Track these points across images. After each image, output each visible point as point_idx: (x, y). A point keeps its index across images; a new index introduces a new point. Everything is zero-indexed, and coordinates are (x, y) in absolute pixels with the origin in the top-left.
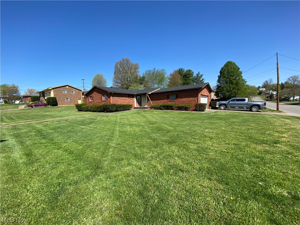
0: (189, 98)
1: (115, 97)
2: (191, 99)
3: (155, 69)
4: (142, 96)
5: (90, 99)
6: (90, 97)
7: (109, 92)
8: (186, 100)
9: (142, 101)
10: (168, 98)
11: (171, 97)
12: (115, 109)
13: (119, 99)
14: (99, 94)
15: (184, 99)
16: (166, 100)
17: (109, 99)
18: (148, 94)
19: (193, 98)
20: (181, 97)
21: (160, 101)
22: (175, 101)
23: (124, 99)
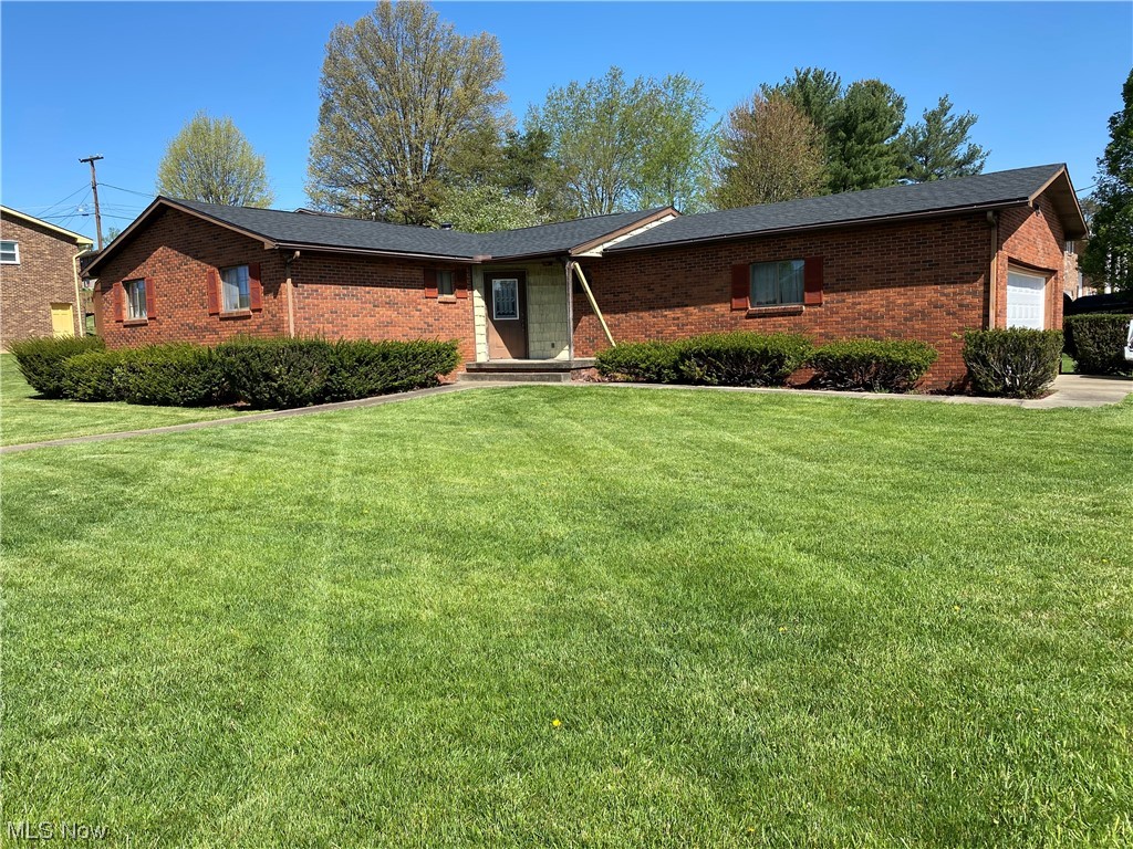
0: (912, 291)
1: (321, 288)
2: (930, 293)
3: (615, 77)
4: (531, 279)
5: (127, 303)
6: (127, 285)
7: (269, 245)
8: (890, 305)
9: (533, 316)
10: (740, 288)
11: (764, 282)
12: (316, 384)
13: (354, 304)
14: (194, 264)
15: (873, 300)
16: (722, 309)
17: (267, 302)
18: (583, 261)
19: (950, 289)
20: (849, 284)
21: (678, 313)
22: (799, 313)
23: (390, 304)
